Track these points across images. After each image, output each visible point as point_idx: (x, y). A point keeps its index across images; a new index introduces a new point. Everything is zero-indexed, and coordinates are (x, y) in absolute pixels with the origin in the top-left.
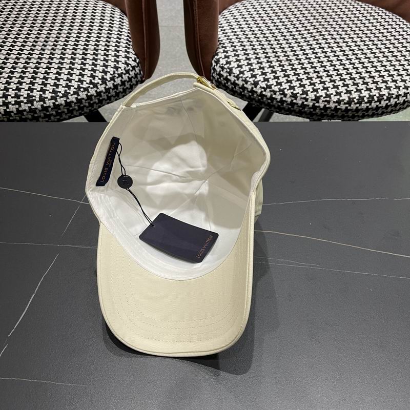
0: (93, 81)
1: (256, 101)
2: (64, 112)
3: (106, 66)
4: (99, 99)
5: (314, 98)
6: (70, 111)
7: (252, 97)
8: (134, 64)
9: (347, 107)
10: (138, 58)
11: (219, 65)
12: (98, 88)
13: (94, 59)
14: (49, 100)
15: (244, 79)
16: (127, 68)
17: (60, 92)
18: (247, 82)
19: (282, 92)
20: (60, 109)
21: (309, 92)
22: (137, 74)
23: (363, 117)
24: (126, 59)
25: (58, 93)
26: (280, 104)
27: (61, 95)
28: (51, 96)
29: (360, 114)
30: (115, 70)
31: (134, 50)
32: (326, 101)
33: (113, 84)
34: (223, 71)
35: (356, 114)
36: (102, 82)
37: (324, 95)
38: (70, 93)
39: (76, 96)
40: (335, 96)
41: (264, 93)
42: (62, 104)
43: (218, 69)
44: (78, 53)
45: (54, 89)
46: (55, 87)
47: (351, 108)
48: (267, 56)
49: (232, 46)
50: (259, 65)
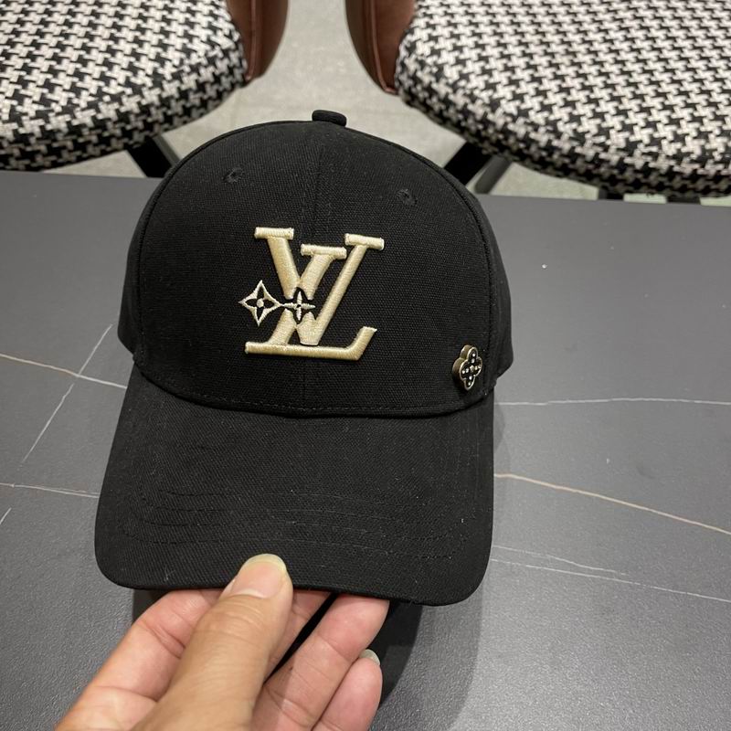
0: (133, 80)
1: (492, 144)
2: (64, 147)
3: (164, 47)
4: (145, 121)
5: (623, 145)
6: (78, 146)
7: (483, 133)
8: (226, 43)
9: (695, 170)
10: (237, 29)
11: (414, 57)
12: (143, 97)
13: (139, 28)
14: (32, 119)
15: (468, 92)
16: (212, 54)
17: (57, 102)
18: (473, 99)
19: (553, 127)
20: (55, 140)
21: (612, 132)
22: (234, 66)
23: (728, 192)
24: (210, 32)
25: (53, 105)
26: (544, 154)
27: (58, 109)
28: (37, 112)
29: (723, 185)
30: (183, 56)
31: (229, 12)
32: (650, 154)
33: (179, 89)
34: (422, 69)
35: (714, 187)
36: (153, 82)
37: (646, 140)
38: (78, 105)
39: (92, 112)
40: (671, 142)
41: (511, 127)
42: (59, 131)
43: (412, 65)
44: (105, 14)
45: (43, 94)
46: (45, 91)
47: (705, 173)
48: (524, 40)
49: (446, 14)
50: (504, 61)
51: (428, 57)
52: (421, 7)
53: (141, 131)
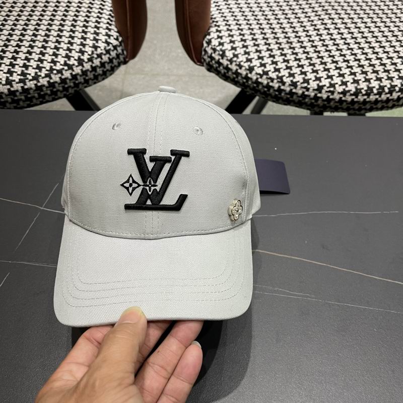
0: (68, 62)
1: (251, 89)
2: (34, 97)
3: (84, 45)
4: (74, 83)
5: (316, 87)
6: (40, 96)
7: (246, 84)
8: (115, 43)
9: (353, 99)
10: (121, 35)
11: (210, 46)
12: (73, 70)
13: (71, 37)
14: (17, 83)
15: (238, 63)
16: (108, 48)
17: (30, 74)
18: (240, 67)
19: (281, 79)
20: (29, 94)
21: (310, 81)
22: (120, 54)
23: (371, 110)
24: (107, 37)
25: (28, 76)
26: (277, 93)
27: (30, 78)
28: (20, 79)
29: (368, 106)
30: (93, 49)
31: (116, 27)
32: (330, 91)
33: (91, 66)
34: (214, 53)
35: (363, 107)
36: (78, 63)
37: (328, 85)
38: (40, 76)
39: (48, 79)
40: (340, 85)
41: (260, 80)
42: (31, 89)
43: (210, 51)
44: (54, 30)
45: (22, 71)
46: (24, 69)
47: (358, 100)
48: (266, 37)
49: (226, 25)
50: (256, 47)
51: (217, 46)
52: (213, 22)
53: (73, 88)
